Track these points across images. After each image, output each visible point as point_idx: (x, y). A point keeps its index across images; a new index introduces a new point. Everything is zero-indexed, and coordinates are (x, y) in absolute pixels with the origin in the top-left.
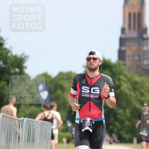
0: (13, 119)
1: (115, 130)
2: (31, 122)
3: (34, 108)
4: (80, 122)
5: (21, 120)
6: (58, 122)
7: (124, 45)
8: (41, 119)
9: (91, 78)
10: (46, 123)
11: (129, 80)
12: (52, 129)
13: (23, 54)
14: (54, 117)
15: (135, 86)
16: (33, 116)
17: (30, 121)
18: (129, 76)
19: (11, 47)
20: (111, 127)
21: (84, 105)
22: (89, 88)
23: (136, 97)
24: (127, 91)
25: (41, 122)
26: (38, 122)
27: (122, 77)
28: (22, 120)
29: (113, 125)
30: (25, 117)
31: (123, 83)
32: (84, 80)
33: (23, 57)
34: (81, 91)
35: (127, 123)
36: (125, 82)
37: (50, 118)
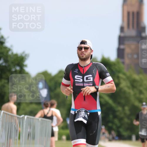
0: (14, 116)
1: (114, 127)
2: (32, 120)
3: (34, 106)
4: (75, 112)
5: (21, 118)
6: (58, 120)
7: (123, 44)
8: (41, 117)
9: (83, 67)
10: (46, 121)
11: (128, 78)
12: (52, 127)
13: (24, 53)
14: (54, 114)
15: (133, 84)
16: (33, 113)
17: (31, 118)
18: (128, 74)
19: (12, 46)
20: (110, 125)
21: (78, 94)
22: (82, 77)
23: (135, 95)
24: (126, 89)
25: (41, 120)
26: (39, 119)
27: (121, 75)
28: (23, 117)
29: (113, 123)
30: (25, 114)
31: (122, 81)
32: (77, 70)
33: (24, 55)
34: (74, 81)
35: (126, 120)
36: (124, 80)
37: (49, 115)
